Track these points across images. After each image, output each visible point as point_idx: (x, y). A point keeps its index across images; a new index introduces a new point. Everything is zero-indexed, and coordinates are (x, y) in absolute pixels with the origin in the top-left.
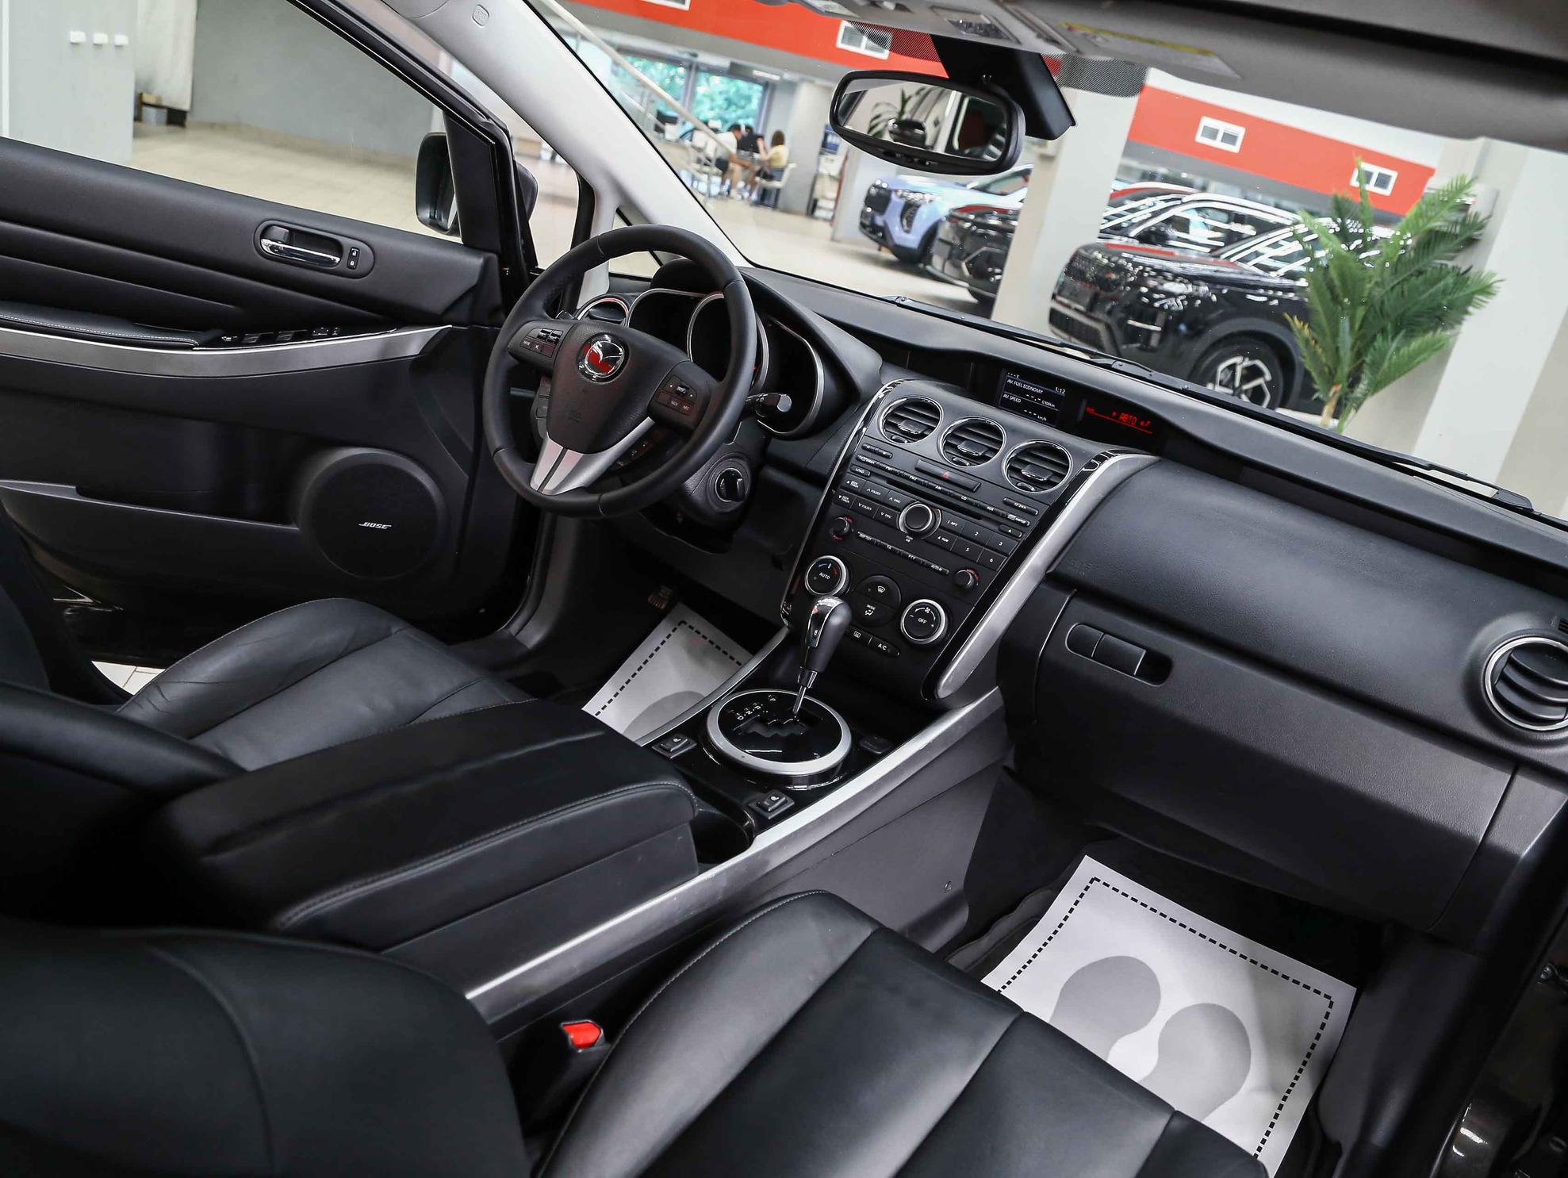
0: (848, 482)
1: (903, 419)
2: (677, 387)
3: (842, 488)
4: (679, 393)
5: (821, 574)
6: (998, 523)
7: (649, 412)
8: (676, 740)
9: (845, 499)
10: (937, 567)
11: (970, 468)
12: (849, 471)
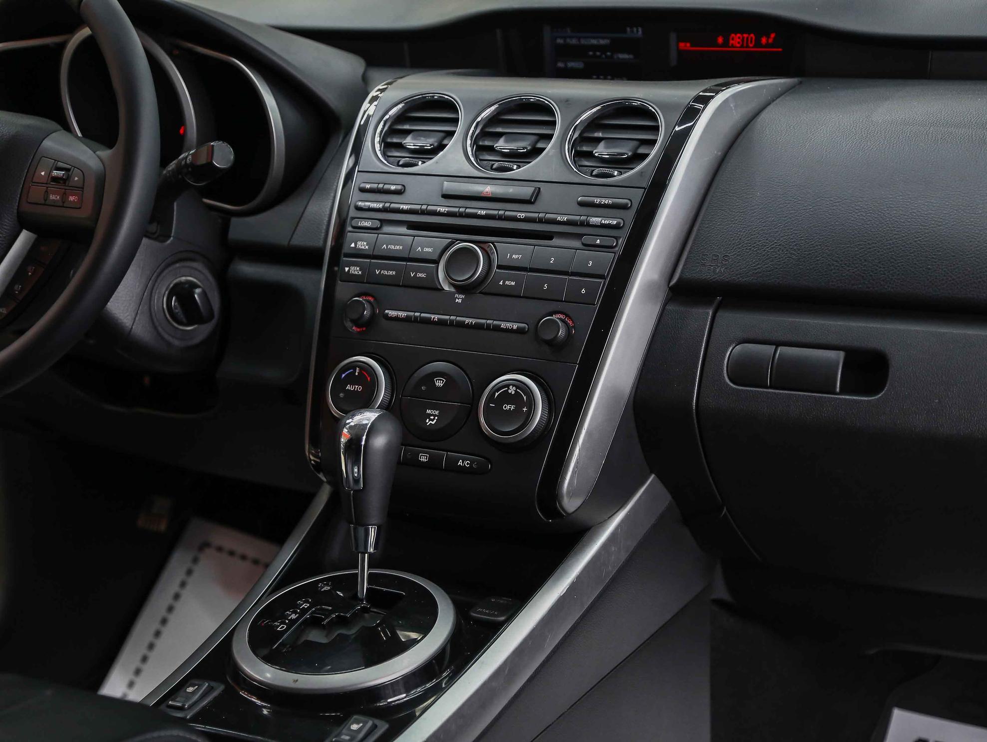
0: (353, 245)
1: (408, 132)
2: (51, 172)
3: (347, 255)
4: (56, 179)
5: (348, 387)
6: (579, 236)
7: (23, 222)
8: (190, 690)
9: (355, 270)
10: (509, 325)
11: (518, 172)
12: (350, 229)
